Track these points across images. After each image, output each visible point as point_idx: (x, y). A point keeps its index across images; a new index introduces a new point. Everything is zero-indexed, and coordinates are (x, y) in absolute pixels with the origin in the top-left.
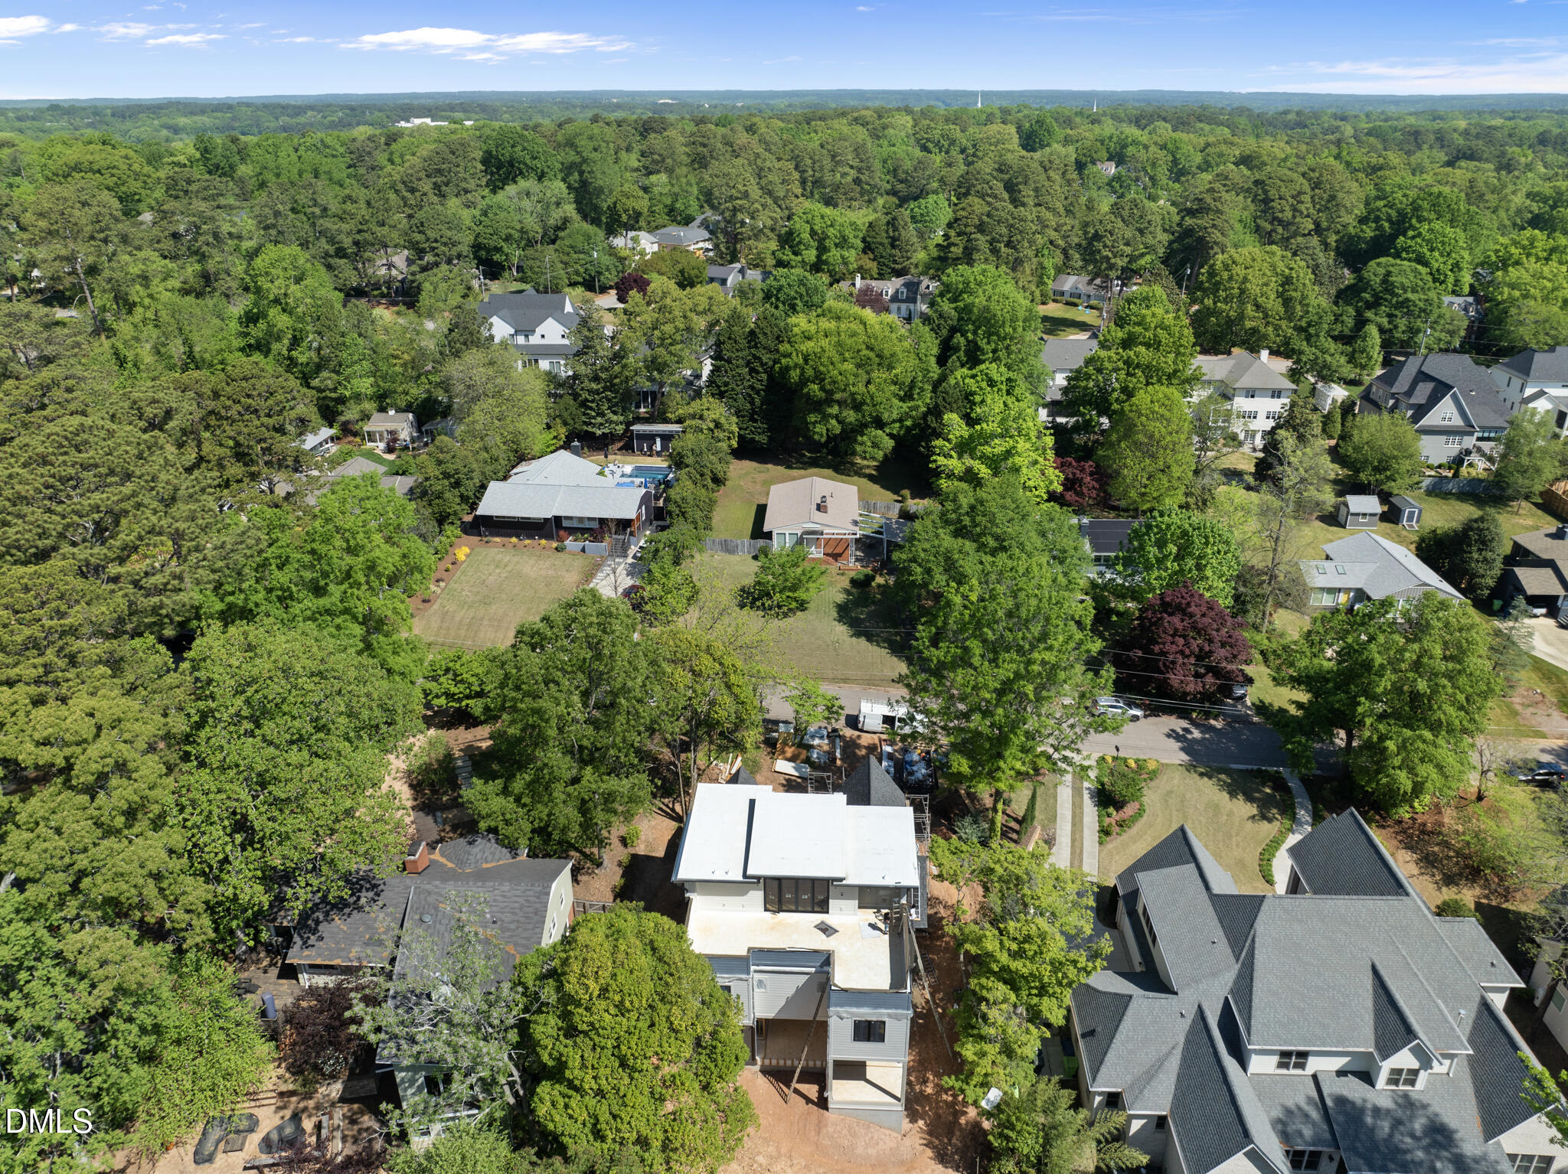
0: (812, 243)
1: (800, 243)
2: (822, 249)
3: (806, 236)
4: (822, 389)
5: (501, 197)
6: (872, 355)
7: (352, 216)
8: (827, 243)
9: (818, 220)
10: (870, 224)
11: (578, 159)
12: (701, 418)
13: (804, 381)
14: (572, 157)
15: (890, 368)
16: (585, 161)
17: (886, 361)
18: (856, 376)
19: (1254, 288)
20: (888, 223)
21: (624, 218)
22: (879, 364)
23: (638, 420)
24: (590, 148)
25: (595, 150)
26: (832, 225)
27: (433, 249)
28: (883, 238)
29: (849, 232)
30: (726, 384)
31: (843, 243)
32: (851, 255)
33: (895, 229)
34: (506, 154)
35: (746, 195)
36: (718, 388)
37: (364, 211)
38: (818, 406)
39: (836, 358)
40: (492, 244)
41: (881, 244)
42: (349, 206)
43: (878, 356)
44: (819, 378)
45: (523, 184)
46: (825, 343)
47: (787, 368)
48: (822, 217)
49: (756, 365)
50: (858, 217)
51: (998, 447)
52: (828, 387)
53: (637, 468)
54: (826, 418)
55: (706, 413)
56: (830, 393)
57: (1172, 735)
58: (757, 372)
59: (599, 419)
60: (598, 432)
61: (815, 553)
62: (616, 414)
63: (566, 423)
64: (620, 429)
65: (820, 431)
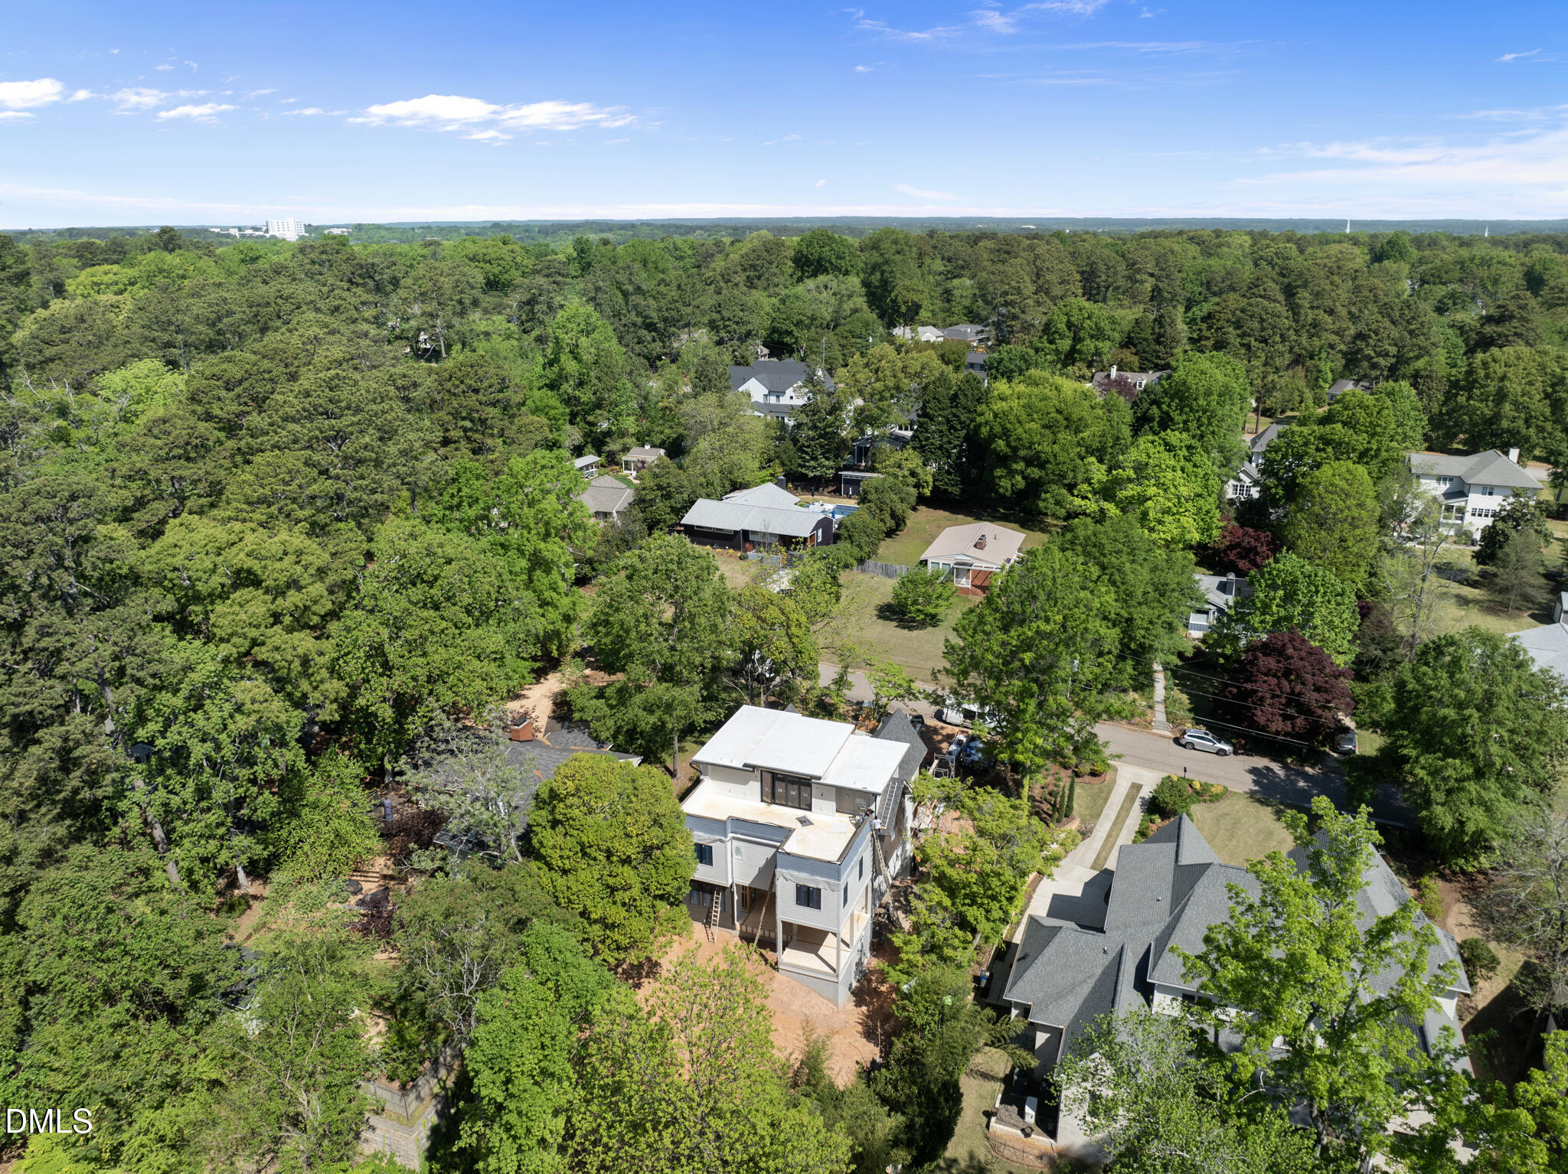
0: (1067, 333)
1: (1056, 332)
2: (1077, 339)
3: (1062, 327)
4: (1008, 445)
5: (800, 289)
6: (1059, 417)
7: (664, 296)
8: (1082, 334)
9: (1076, 311)
10: (1137, 322)
11: (880, 260)
12: (900, 467)
13: (992, 437)
14: (876, 257)
15: (1077, 431)
16: (887, 262)
17: (1074, 425)
18: (1043, 435)
19: (1514, 387)
20: (1155, 321)
21: (903, 309)
22: (1067, 427)
23: (847, 468)
24: (893, 251)
25: (898, 253)
26: (1089, 318)
27: (725, 327)
28: (1147, 334)
29: (1105, 325)
30: (927, 439)
31: (1099, 334)
32: (1104, 346)
33: (1161, 325)
34: (815, 252)
35: (1019, 291)
36: (920, 444)
37: (674, 294)
38: (1003, 460)
39: (1023, 417)
40: (784, 327)
41: (1145, 340)
42: (662, 288)
43: (1066, 419)
44: (1006, 434)
45: (822, 279)
46: (1015, 403)
47: (980, 426)
48: (1080, 310)
49: (955, 423)
50: (1127, 314)
51: (1130, 491)
52: (1013, 444)
53: (839, 507)
54: (1011, 473)
55: (904, 463)
56: (1015, 449)
57: (1254, 771)
58: (956, 430)
59: (812, 463)
60: (811, 475)
61: (965, 583)
62: (827, 459)
63: (783, 464)
64: (830, 473)
65: (1005, 485)
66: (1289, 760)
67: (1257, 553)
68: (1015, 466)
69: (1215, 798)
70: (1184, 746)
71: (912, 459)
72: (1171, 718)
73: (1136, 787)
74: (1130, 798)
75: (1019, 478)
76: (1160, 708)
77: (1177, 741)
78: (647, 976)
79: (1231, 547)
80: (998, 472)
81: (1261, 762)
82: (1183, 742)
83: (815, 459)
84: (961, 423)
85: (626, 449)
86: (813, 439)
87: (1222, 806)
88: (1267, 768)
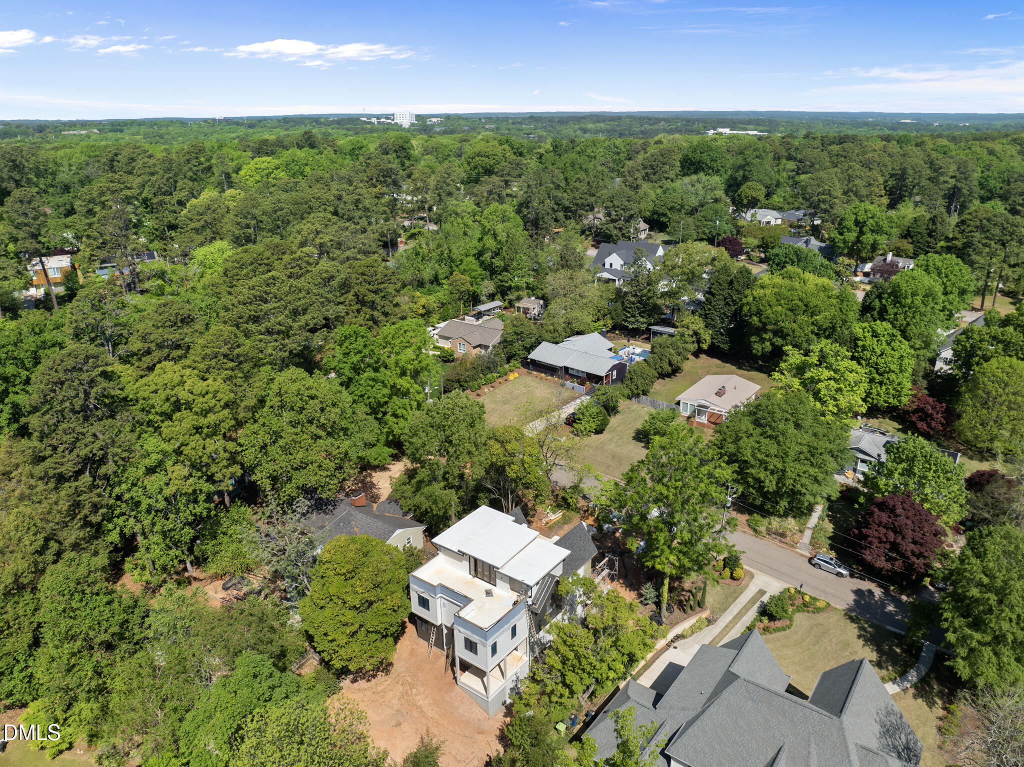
0: (854, 228)
1: (845, 227)
2: (861, 233)
3: (850, 223)
8: (865, 229)
9: (861, 213)
12: (687, 328)
15: (813, 314)
17: (810, 310)
18: (787, 316)
20: (931, 219)
22: (805, 311)
25: (758, 157)
29: (883, 223)
37: (584, 188)
39: (773, 302)
41: (920, 233)
48: (865, 211)
49: (730, 300)
52: (764, 320)
54: (763, 340)
55: (690, 325)
56: (765, 324)
57: (858, 592)
58: (729, 305)
59: (632, 319)
60: (631, 327)
61: (704, 419)
62: (642, 317)
63: (612, 318)
64: (644, 327)
65: (757, 348)
66: (892, 588)
67: (932, 419)
68: (764, 336)
69: (818, 610)
70: (814, 565)
71: (698, 324)
72: (814, 543)
73: (762, 593)
74: (753, 601)
75: (768, 344)
76: (808, 534)
77: (810, 560)
78: (382, 671)
79: (915, 411)
80: (753, 339)
81: (866, 585)
82: (813, 562)
83: (633, 316)
84: (733, 301)
85: (519, 298)
86: (633, 303)
87: (820, 618)
88: (870, 591)
